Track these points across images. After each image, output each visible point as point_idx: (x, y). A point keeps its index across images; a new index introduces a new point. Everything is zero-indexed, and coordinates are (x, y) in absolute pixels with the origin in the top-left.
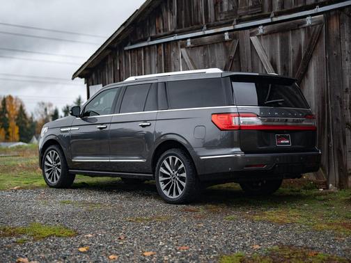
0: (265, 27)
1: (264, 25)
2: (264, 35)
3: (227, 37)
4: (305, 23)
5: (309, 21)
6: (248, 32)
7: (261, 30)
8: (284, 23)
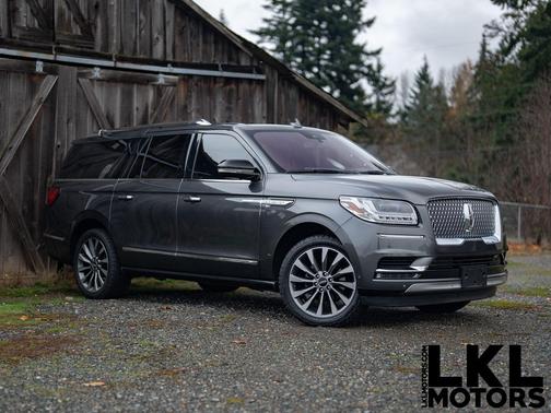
0: (103, 71)
1: (102, 67)
2: (99, 80)
3: (39, 67)
4: (156, 80)
5: (161, 79)
6: (75, 69)
7: (97, 73)
8: (130, 73)
